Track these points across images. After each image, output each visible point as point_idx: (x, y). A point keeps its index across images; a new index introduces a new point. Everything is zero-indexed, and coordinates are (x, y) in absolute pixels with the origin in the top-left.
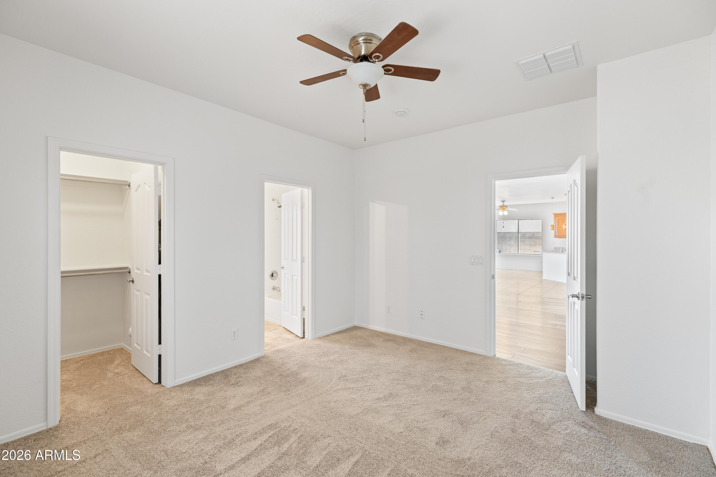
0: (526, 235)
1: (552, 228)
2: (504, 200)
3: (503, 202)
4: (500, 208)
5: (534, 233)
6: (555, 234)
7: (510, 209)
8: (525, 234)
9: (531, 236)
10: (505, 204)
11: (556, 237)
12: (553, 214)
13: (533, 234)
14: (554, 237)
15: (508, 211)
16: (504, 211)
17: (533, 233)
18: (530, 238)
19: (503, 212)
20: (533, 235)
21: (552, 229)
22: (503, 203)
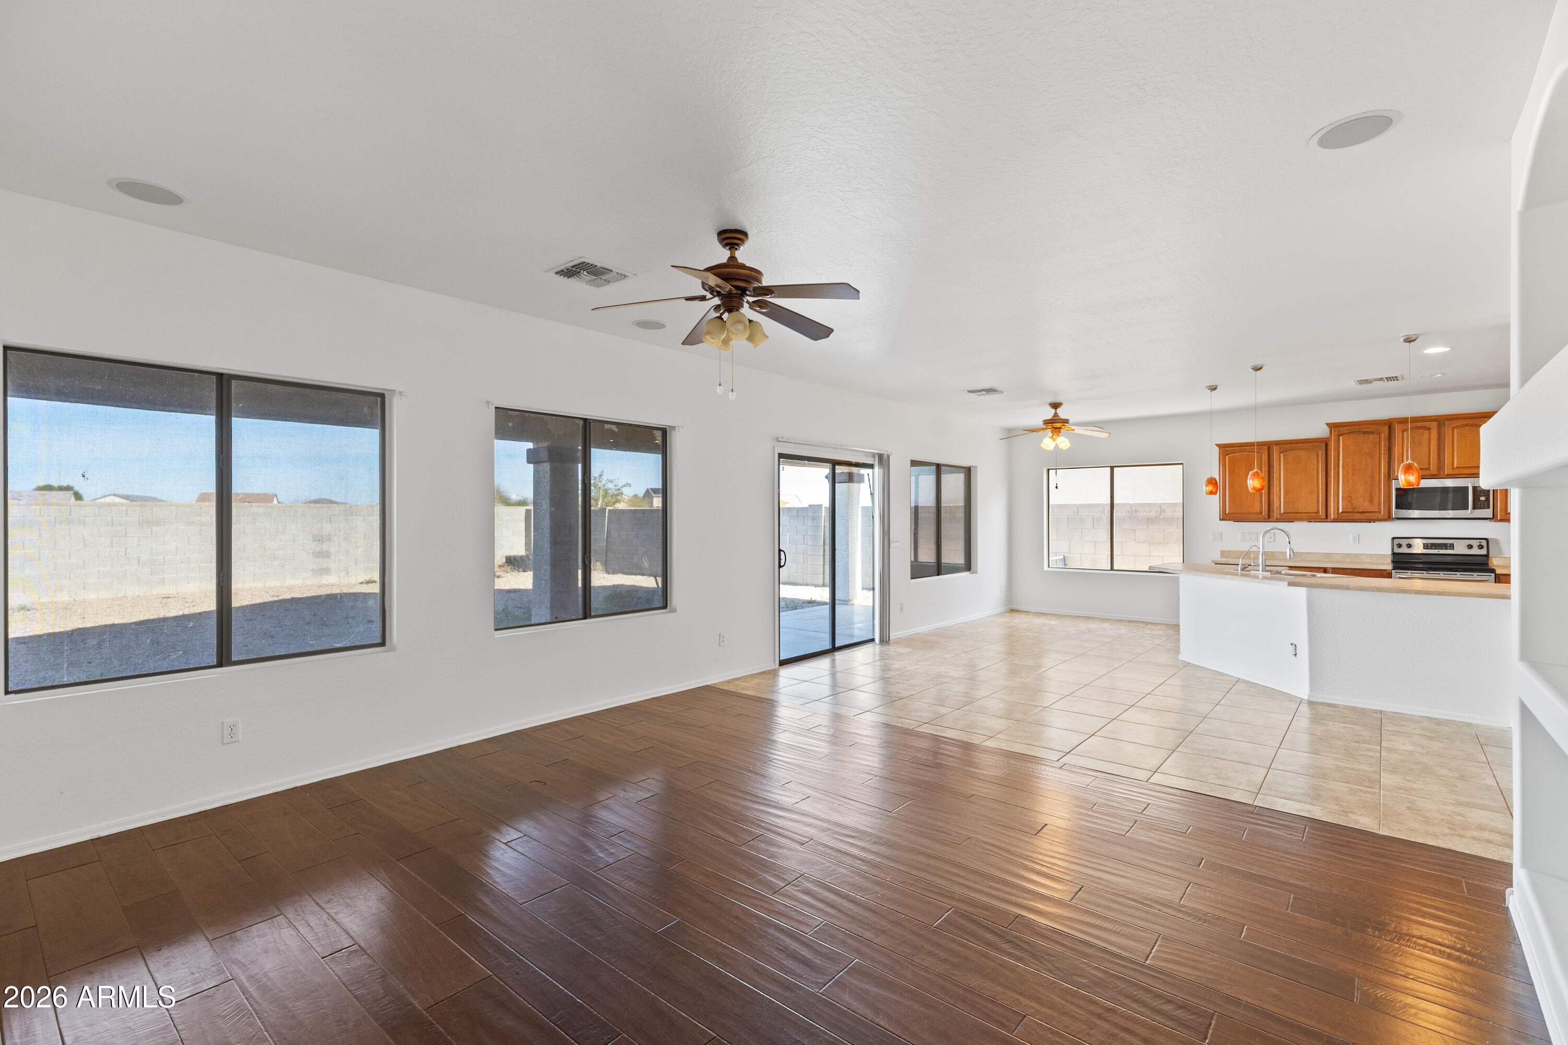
0: (1139, 514)
1: (1211, 488)
2: (1058, 400)
3: (1056, 406)
4: (1044, 426)
5: (1163, 507)
6: (1224, 508)
7: (1079, 430)
8: (1136, 511)
9: (1153, 514)
10: (1062, 413)
11: (1225, 517)
12: (1217, 445)
13: (1159, 510)
14: (1220, 520)
15: (1073, 438)
16: (1059, 436)
17: (1160, 506)
18: (1149, 521)
19: (1054, 440)
20: (1160, 514)
21: (1211, 493)
22: (1054, 410)
